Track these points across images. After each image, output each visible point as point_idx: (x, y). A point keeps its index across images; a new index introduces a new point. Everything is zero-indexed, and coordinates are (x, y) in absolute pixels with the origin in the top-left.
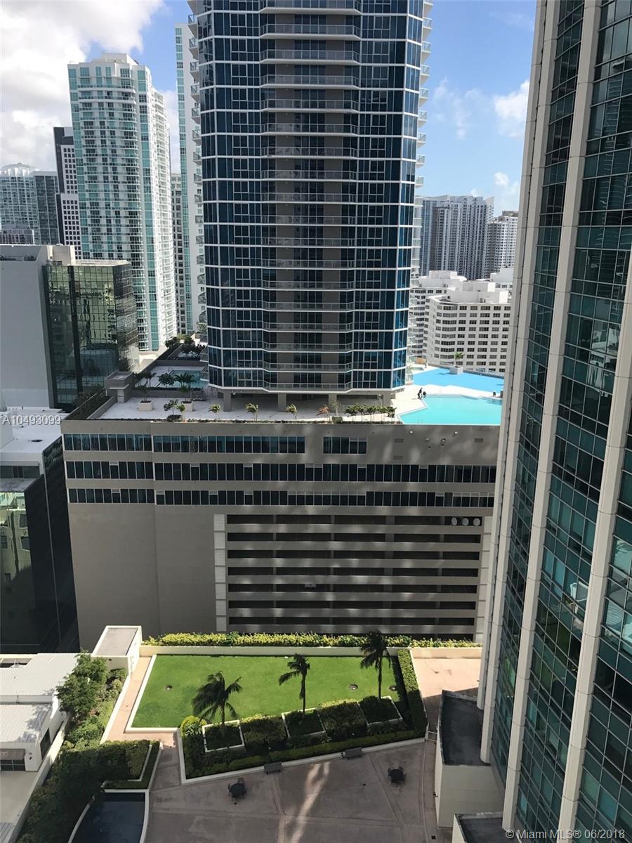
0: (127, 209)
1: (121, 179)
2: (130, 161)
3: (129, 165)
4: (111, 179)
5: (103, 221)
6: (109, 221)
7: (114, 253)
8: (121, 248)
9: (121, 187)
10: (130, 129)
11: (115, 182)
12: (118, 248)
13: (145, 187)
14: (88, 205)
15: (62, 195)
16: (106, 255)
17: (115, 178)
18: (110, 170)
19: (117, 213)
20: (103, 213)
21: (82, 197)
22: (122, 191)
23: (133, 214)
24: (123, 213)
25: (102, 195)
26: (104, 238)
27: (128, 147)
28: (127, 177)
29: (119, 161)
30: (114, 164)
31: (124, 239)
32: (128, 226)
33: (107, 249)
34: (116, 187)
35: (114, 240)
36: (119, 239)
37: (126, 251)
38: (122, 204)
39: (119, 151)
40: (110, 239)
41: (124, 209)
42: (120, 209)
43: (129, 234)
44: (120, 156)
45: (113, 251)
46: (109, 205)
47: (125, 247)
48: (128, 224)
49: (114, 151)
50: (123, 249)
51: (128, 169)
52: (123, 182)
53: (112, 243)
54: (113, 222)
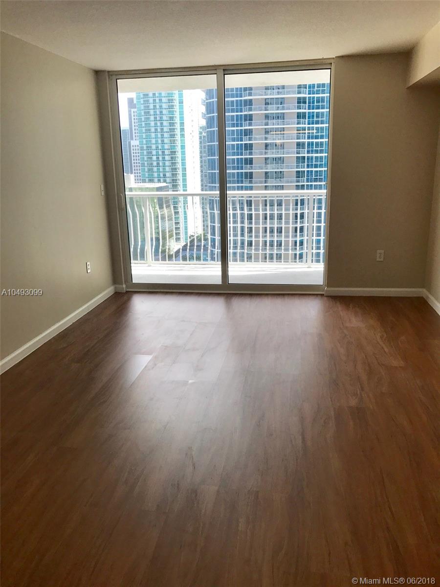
0: (169, 149)
1: (165, 129)
2: (172, 118)
3: (170, 120)
4: (159, 130)
5: (154, 158)
6: (158, 158)
7: (161, 179)
8: (165, 175)
9: (166, 135)
10: (171, 97)
11: (162, 132)
12: (164, 175)
13: (181, 134)
14: (145, 148)
15: (132, 141)
16: (156, 180)
17: (162, 129)
18: (159, 124)
19: (163, 152)
20: (154, 152)
21: (141, 143)
22: (166, 138)
23: (173, 153)
24: (167, 152)
25: (154, 141)
26: (155, 169)
27: (170, 109)
28: (170, 129)
29: (165, 118)
30: (161, 121)
31: (167, 169)
32: (170, 161)
33: (157, 176)
34: (162, 135)
35: (161, 170)
36: (164, 169)
37: (169, 177)
38: (166, 146)
39: (165, 112)
40: (158, 169)
41: (168, 149)
42: (165, 149)
43: (170, 166)
44: (165, 115)
45: (160, 177)
46: (158, 147)
47: (168, 175)
48: (170, 159)
49: (161, 112)
50: (167, 176)
51: (170, 123)
52: (167, 132)
53: (160, 172)
54: (161, 159)
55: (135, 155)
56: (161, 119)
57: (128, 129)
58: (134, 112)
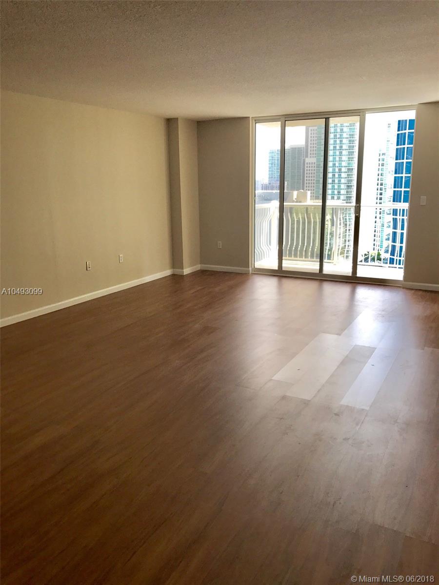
0: (347, 167)
1: (344, 147)
2: (352, 136)
3: (351, 138)
4: (338, 148)
5: (330, 175)
8: (340, 192)
9: (344, 152)
11: (340, 150)
12: (338, 192)
15: (306, 159)
17: (341, 147)
18: (338, 142)
19: (340, 170)
20: (330, 170)
21: (319, 160)
22: (344, 155)
23: (351, 170)
24: (343, 170)
29: (345, 135)
30: (341, 138)
31: (343, 186)
32: (346, 178)
33: (331, 193)
34: (341, 153)
35: (336, 187)
36: (339, 186)
37: (343, 195)
38: (344, 164)
39: (345, 129)
40: (333, 186)
41: (345, 167)
42: (342, 167)
43: (346, 183)
44: (346, 132)
45: (334, 195)
46: (335, 165)
47: (343, 192)
48: (346, 176)
49: (342, 130)
50: (341, 193)
51: (350, 141)
52: (345, 150)
53: (334, 189)
54: (337, 176)
55: (308, 169)
56: (341, 137)
57: (304, 146)
58: (311, 130)
